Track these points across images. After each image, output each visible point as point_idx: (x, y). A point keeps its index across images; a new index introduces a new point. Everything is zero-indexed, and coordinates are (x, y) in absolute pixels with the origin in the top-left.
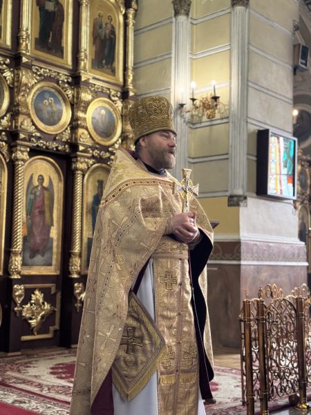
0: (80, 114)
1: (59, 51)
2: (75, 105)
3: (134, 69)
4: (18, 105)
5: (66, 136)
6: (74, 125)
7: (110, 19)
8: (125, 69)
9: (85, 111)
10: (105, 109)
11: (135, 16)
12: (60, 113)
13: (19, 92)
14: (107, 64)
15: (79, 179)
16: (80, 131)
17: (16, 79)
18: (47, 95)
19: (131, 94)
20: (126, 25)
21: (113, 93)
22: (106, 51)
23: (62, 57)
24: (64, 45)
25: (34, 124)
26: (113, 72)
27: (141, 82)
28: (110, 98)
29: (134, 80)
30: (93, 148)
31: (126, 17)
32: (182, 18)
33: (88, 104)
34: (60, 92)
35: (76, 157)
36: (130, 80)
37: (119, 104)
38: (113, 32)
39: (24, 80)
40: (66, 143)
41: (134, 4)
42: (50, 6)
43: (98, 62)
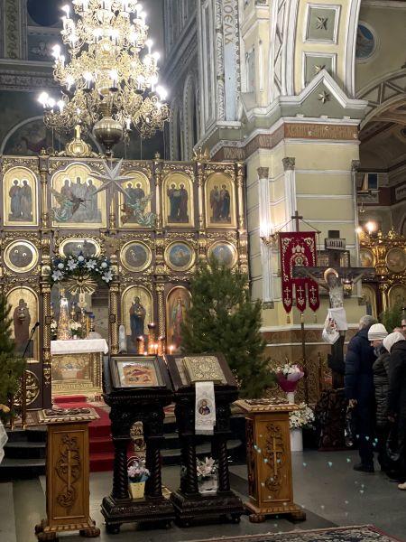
1: (186, 219)
5: (193, 271)
7: (224, 186)
9: (204, 253)
11: (242, 180)
12: (188, 257)
14: (223, 217)
17: (155, 244)
19: (241, 233)
20: (236, 188)
22: (222, 209)
23: (188, 222)
24: (188, 214)
25: (169, 268)
26: (229, 220)
31: (236, 182)
32: (264, 180)
33: (205, 248)
34: (187, 244)
36: (242, 224)
37: (235, 241)
38: (227, 195)
39: (158, 244)
41: (240, 173)
42: (177, 194)
43: (216, 218)
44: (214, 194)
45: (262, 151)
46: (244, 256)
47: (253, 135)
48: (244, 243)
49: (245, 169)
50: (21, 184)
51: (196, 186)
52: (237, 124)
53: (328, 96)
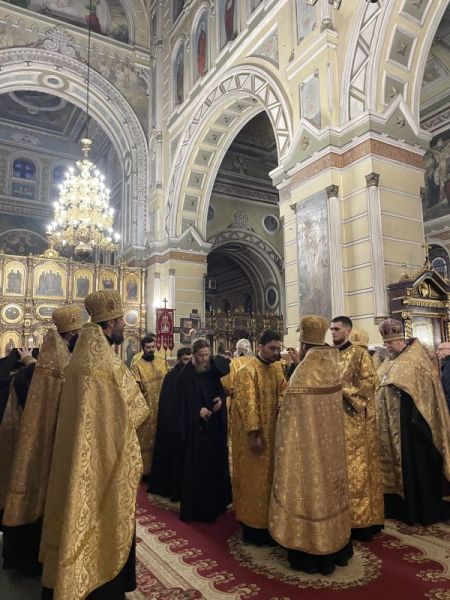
3: (145, 297)
7: (135, 281)
8: (141, 298)
14: (133, 297)
19: (144, 306)
26: (136, 299)
31: (141, 279)
32: (156, 279)
37: (139, 311)
41: (144, 275)
42: (108, 283)
43: (129, 297)
44: (128, 285)
45: (157, 264)
46: (143, 319)
47: (152, 255)
48: (144, 312)
49: (146, 272)
50: (15, 272)
51: (119, 280)
52: (143, 248)
53: (193, 240)
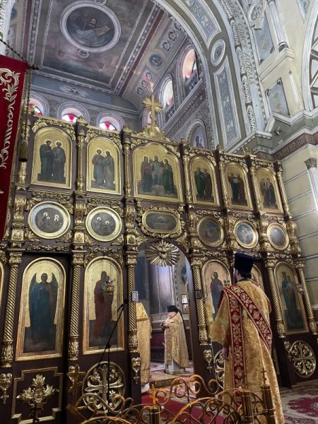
0: (264, 234)
1: (245, 203)
2: (260, 230)
3: (288, 203)
4: (229, 236)
5: (258, 248)
6: (261, 241)
7: (269, 180)
8: (283, 204)
9: (266, 232)
10: (276, 228)
11: (282, 175)
12: (252, 235)
13: (228, 229)
15: (271, 272)
16: (266, 244)
17: (226, 222)
18: (243, 227)
19: (290, 217)
20: (278, 181)
21: (279, 219)
22: (270, 196)
25: (239, 245)
27: (295, 210)
28: (278, 222)
29: (289, 210)
30: (275, 253)
31: (277, 177)
32: (313, 169)
33: (266, 227)
34: (249, 224)
35: (267, 259)
36: (288, 209)
37: (284, 225)
38: (272, 186)
39: (230, 221)
40: (259, 252)
41: (280, 169)
42: (236, 181)
44: (262, 185)
48: (294, 226)
50: (104, 154)
51: (250, 176)
52: (270, 135)
